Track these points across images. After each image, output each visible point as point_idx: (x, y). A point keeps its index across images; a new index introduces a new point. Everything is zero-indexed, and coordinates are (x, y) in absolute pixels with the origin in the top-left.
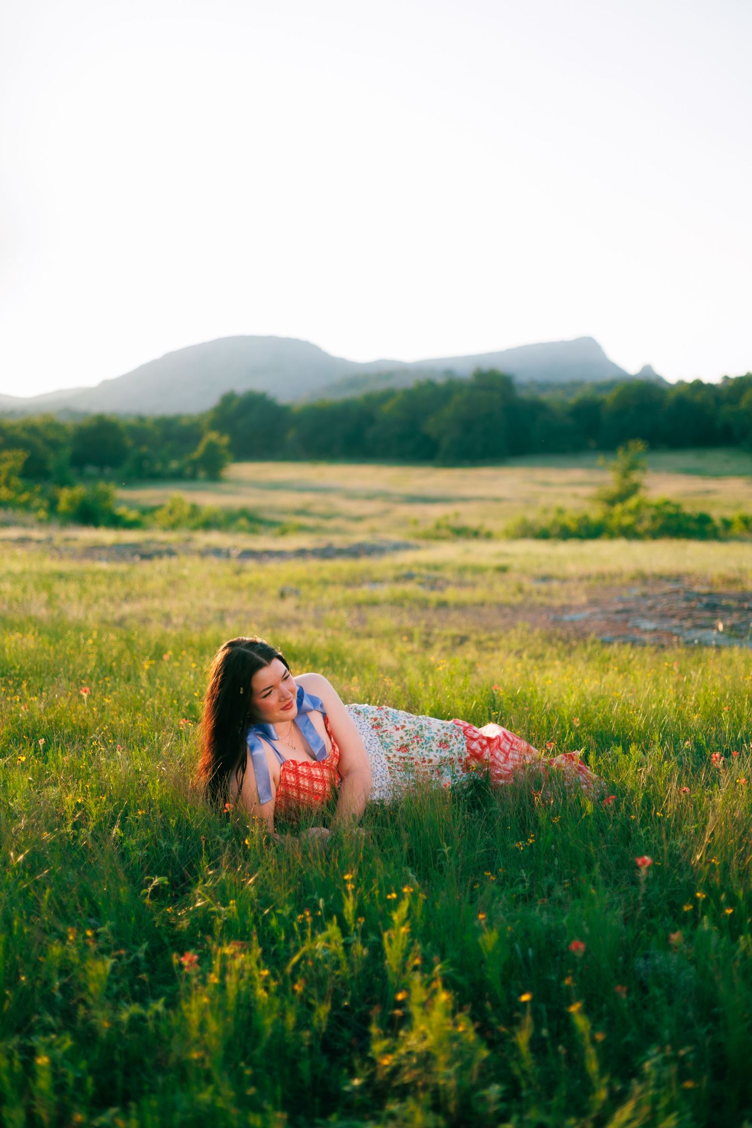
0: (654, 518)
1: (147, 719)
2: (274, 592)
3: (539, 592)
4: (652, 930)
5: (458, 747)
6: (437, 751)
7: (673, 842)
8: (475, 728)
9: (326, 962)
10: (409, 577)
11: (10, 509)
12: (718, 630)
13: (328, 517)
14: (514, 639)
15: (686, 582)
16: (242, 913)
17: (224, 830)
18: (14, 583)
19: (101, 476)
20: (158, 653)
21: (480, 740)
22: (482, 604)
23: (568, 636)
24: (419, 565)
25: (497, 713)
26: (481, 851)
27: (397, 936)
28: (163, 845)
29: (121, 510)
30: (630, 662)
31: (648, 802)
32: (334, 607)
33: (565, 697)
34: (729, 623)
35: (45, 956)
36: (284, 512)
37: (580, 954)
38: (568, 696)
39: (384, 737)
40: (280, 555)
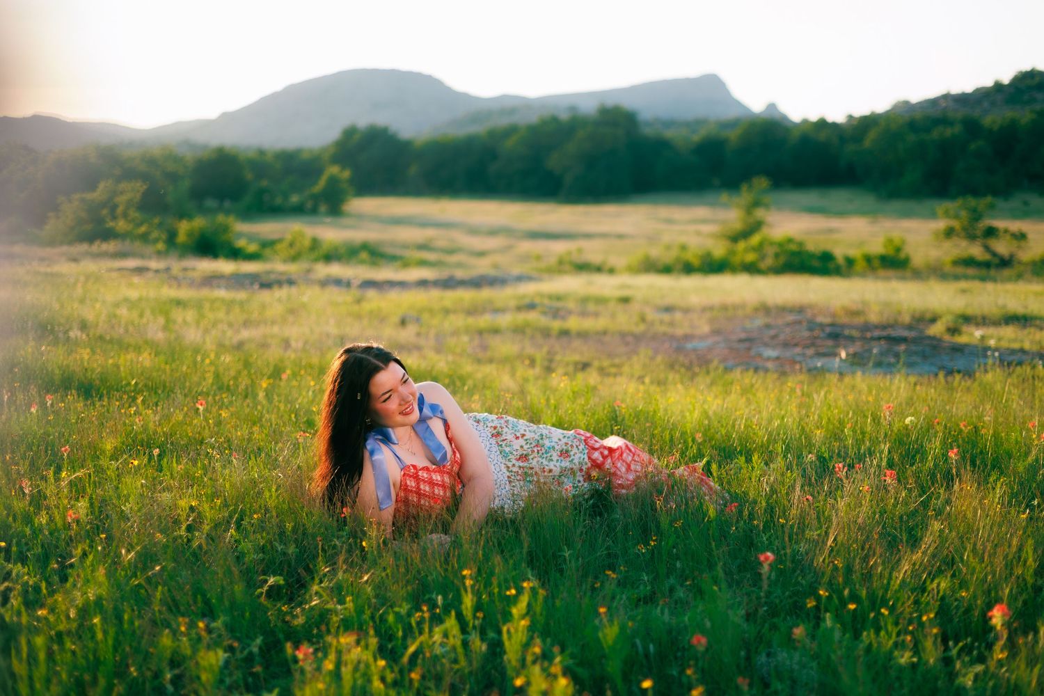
0: (777, 256)
1: (264, 430)
2: (395, 319)
3: (662, 322)
4: (774, 627)
5: (579, 457)
6: (558, 460)
7: (796, 547)
8: (596, 438)
9: (444, 657)
10: (531, 307)
11: (128, 242)
12: (841, 358)
13: (451, 251)
14: (637, 364)
15: (809, 314)
16: (360, 611)
17: (341, 533)
18: (130, 309)
19: (220, 209)
20: (277, 373)
21: (602, 450)
22: (605, 333)
23: (691, 363)
24: (541, 295)
25: (619, 427)
26: (601, 552)
27: (516, 630)
28: (279, 549)
29: (241, 243)
30: (752, 386)
31: (770, 510)
32: (456, 333)
33: (688, 414)
34: (851, 350)
35: (156, 647)
36: (405, 246)
37: (701, 649)
38: (691, 414)
39: (503, 446)
40: (402, 285)
